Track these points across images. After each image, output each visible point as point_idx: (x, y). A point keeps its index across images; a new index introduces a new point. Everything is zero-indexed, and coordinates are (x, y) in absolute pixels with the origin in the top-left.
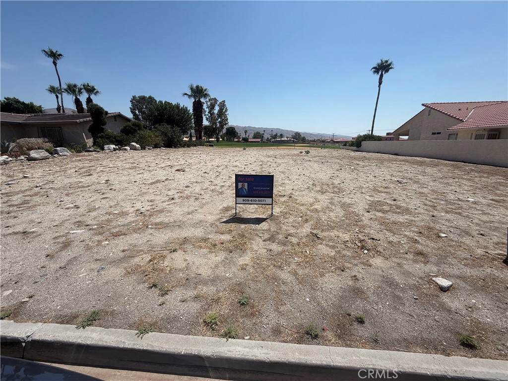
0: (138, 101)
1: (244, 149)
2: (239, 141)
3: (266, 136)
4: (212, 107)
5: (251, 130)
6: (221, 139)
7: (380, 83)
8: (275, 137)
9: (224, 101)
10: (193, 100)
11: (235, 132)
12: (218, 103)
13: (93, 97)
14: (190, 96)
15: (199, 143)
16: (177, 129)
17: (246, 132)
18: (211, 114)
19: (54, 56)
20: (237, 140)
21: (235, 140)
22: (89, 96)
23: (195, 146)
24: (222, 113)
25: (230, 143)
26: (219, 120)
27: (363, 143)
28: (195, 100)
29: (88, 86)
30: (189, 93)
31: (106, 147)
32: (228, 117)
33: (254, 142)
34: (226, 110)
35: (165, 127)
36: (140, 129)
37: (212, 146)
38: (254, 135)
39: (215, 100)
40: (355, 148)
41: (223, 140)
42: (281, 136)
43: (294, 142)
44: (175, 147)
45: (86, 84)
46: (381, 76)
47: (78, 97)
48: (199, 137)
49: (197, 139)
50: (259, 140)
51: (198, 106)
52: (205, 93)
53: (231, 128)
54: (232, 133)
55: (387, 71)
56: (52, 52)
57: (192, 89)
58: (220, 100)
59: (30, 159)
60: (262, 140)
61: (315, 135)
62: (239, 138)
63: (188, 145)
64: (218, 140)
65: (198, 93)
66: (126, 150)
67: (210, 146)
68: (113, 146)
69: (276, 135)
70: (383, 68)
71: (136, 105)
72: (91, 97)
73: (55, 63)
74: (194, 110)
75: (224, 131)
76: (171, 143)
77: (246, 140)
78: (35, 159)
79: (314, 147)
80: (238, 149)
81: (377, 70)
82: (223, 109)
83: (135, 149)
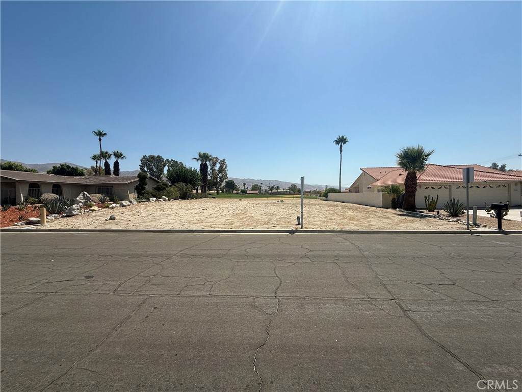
0: (148, 160)
1: (240, 200)
2: (237, 193)
3: (264, 188)
4: (214, 165)
5: (250, 182)
6: (220, 192)
7: (341, 151)
8: (272, 188)
9: (224, 160)
10: (200, 162)
11: (234, 185)
12: (219, 161)
13: (119, 161)
14: (198, 160)
15: (204, 195)
16: (190, 186)
17: (244, 184)
18: (213, 171)
19: (100, 134)
20: (235, 192)
21: (234, 192)
22: (117, 161)
23: (201, 198)
24: (222, 170)
25: (229, 195)
26: (220, 175)
27: (329, 194)
28: (202, 163)
29: (118, 153)
30: (198, 157)
31: (151, 199)
32: (227, 172)
33: (252, 193)
34: (226, 167)
35: (182, 185)
36: (167, 187)
37: (214, 198)
38: (252, 187)
39: (217, 159)
40: (324, 198)
41: (223, 192)
42: (278, 188)
43: (290, 193)
44: (188, 199)
45: (116, 151)
46: (341, 146)
47: (107, 161)
48: (204, 191)
49: (202, 191)
50: (257, 192)
51: (204, 168)
52: (210, 158)
53: (230, 181)
54: (231, 186)
55: (345, 143)
56: (99, 132)
57: (200, 155)
58: (221, 159)
59: (123, 206)
60: (260, 192)
61: (313, 186)
62: (238, 190)
63: (197, 197)
64: (218, 193)
65: (204, 157)
66: (161, 201)
67: (212, 198)
68: (155, 199)
69: (273, 187)
70: (341, 141)
71: (145, 163)
72: (118, 161)
73: (100, 140)
74: (201, 170)
75: (224, 184)
76: (184, 196)
77: (244, 192)
78: (125, 206)
79: (308, 198)
80: (235, 200)
81: (337, 142)
82: (223, 166)
83: (165, 200)
